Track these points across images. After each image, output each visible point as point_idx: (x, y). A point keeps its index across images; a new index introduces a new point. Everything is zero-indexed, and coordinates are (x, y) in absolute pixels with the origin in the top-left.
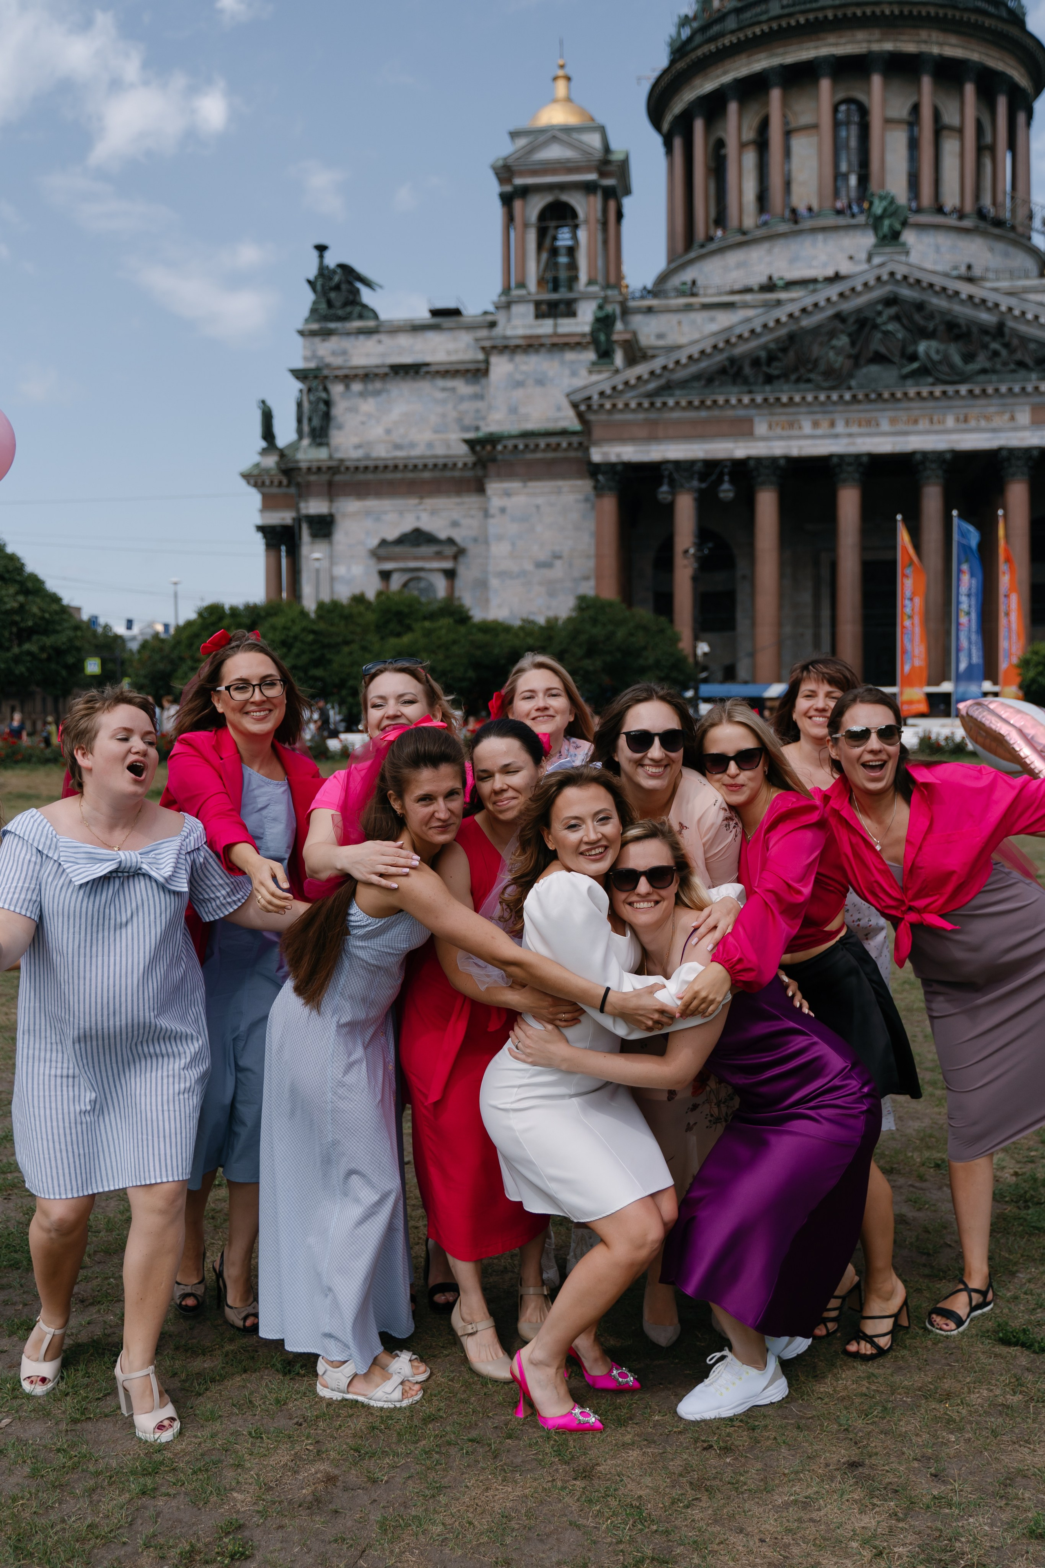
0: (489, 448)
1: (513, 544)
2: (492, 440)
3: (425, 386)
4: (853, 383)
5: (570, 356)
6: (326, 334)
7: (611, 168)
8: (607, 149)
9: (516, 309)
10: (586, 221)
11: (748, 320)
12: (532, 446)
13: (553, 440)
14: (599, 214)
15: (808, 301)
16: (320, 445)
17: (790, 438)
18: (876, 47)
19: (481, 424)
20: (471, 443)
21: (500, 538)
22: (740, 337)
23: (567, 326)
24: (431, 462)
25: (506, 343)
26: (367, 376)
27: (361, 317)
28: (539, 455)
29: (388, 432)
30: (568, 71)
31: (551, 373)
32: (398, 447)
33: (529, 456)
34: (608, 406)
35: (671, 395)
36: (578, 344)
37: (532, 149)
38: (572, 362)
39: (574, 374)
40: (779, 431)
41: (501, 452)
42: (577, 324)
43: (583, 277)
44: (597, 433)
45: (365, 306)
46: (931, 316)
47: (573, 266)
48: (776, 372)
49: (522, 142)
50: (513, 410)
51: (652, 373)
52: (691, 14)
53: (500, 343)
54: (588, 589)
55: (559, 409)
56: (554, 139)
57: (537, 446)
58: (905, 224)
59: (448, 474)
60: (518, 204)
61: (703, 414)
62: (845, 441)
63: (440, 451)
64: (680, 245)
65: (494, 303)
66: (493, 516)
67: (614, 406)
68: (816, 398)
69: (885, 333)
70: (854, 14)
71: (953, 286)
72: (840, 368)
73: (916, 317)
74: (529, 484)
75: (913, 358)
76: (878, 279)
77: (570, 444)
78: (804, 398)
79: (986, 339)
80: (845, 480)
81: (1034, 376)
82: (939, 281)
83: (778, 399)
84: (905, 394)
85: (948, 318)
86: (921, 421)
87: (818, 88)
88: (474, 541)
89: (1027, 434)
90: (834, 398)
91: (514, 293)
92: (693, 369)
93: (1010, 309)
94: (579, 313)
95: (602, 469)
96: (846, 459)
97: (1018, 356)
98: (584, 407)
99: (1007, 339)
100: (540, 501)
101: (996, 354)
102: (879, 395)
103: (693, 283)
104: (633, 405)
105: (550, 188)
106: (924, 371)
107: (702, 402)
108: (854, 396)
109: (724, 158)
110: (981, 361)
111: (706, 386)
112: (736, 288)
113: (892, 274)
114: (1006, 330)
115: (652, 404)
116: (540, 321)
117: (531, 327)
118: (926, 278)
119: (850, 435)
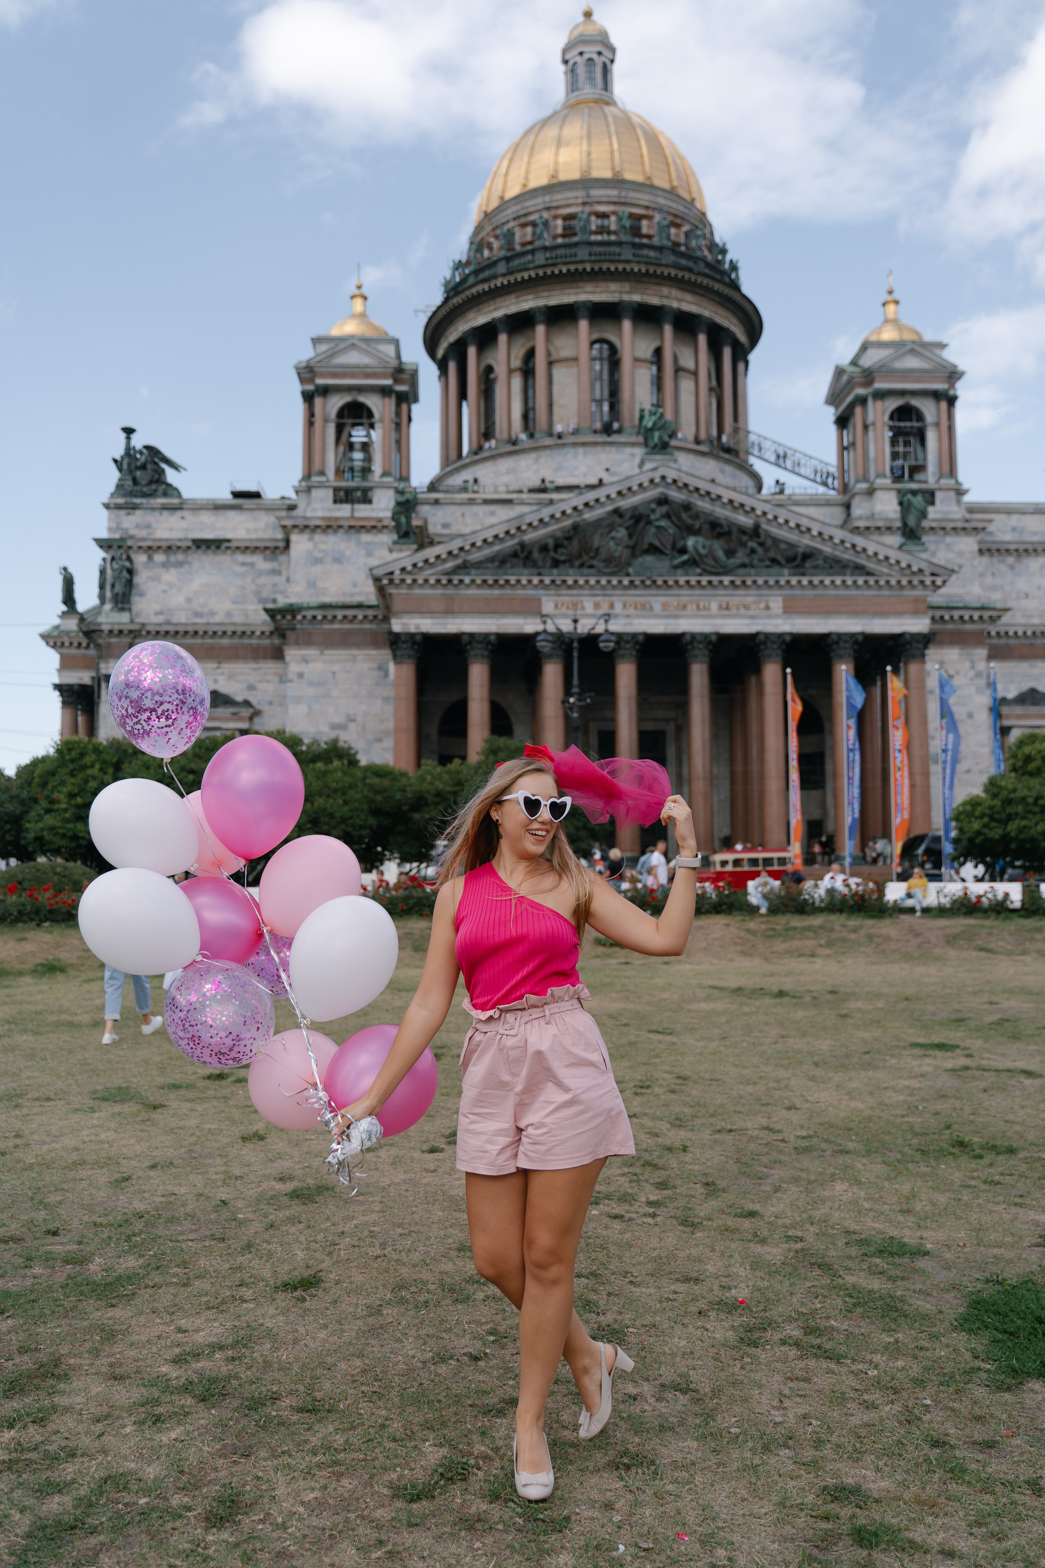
0: (289, 617)
1: (310, 709)
2: (292, 611)
3: (225, 559)
4: (631, 570)
5: (365, 537)
6: (131, 508)
7: (405, 376)
8: (400, 360)
9: (316, 493)
10: (382, 421)
11: (526, 515)
12: (329, 617)
13: (350, 613)
14: (393, 415)
16: (122, 610)
19: (280, 596)
20: (272, 613)
21: (297, 701)
22: (530, 524)
23: (362, 511)
24: (230, 629)
25: (306, 523)
26: (170, 548)
27: (165, 494)
28: (336, 626)
29: (189, 600)
30: (364, 291)
31: (348, 553)
32: (197, 614)
33: (327, 626)
34: (409, 581)
35: (468, 574)
36: (374, 527)
37: (332, 354)
38: (368, 543)
39: (369, 554)
40: (564, 610)
41: (301, 622)
42: (373, 510)
43: (378, 469)
44: (398, 606)
45: (168, 485)
46: (697, 517)
47: (368, 459)
48: (563, 558)
49: (323, 348)
50: (312, 584)
51: (450, 553)
52: (464, 259)
53: (300, 522)
55: (355, 585)
56: (353, 346)
57: (335, 617)
58: (672, 436)
59: (246, 641)
60: (318, 401)
61: (496, 592)
62: (623, 621)
63: (238, 619)
65: (294, 487)
66: (291, 681)
67: (415, 581)
68: (598, 582)
69: (659, 528)
70: (608, 269)
71: (715, 490)
72: (620, 557)
73: (684, 516)
74: (327, 652)
75: (683, 551)
76: (652, 481)
77: (365, 617)
78: (587, 582)
79: (745, 538)
80: (623, 656)
81: (786, 571)
82: (704, 486)
83: (564, 582)
84: (676, 582)
85: (712, 518)
86: (689, 607)
87: (577, 328)
88: (271, 703)
89: (780, 621)
90: (615, 581)
91: (315, 479)
92: (487, 552)
93: (765, 514)
94: (375, 500)
95: (403, 638)
96: (625, 638)
97: (772, 554)
98: (385, 582)
99: (762, 539)
100: (336, 668)
101: (753, 551)
102: (654, 582)
103: (476, 481)
104: (432, 581)
105: (349, 389)
106: (693, 563)
107: (496, 581)
108: (632, 582)
109: (494, 381)
110: (741, 557)
111: (499, 567)
112: (511, 488)
113: (663, 478)
114: (761, 531)
115: (450, 581)
116: (338, 506)
117: (330, 510)
118: (693, 483)
119: (628, 616)
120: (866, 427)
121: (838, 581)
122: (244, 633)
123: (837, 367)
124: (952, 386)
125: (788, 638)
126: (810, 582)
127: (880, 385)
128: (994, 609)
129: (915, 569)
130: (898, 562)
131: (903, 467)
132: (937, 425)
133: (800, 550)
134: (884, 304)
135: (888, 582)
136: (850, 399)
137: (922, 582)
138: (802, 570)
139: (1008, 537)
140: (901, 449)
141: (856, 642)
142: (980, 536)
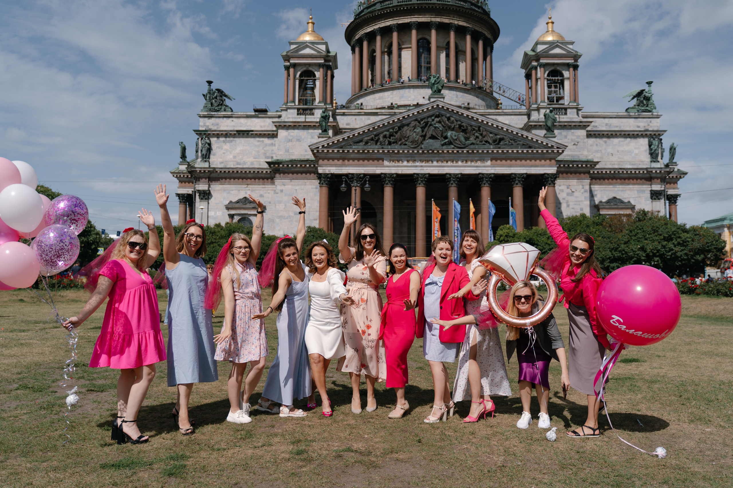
0: (276, 165)
1: (285, 205)
2: (278, 163)
3: (251, 140)
4: (423, 146)
5: (311, 131)
6: (210, 117)
7: (330, 58)
8: (328, 51)
9: (289, 111)
10: (319, 78)
11: (382, 120)
12: (294, 166)
13: (303, 164)
14: (324, 76)
15: (405, 115)
16: (206, 161)
17: (398, 166)
18: (433, 20)
19: (274, 156)
20: (269, 163)
21: (280, 202)
22: (379, 126)
23: (310, 118)
24: (252, 170)
25: (285, 124)
26: (227, 135)
27: (225, 110)
28: (298, 169)
29: (235, 157)
31: (303, 137)
32: (238, 163)
34: (326, 151)
35: (351, 148)
36: (314, 126)
37: (297, 50)
38: (312, 133)
39: (312, 137)
40: (393, 164)
41: (282, 167)
42: (314, 118)
43: (317, 100)
44: (321, 162)
45: (226, 106)
46: (453, 122)
47: (313, 95)
48: (393, 141)
49: (294, 46)
50: (287, 151)
51: (343, 139)
52: (363, 2)
53: (282, 124)
54: (316, 224)
55: (306, 151)
56: (307, 46)
57: (297, 165)
58: (443, 87)
59: (259, 175)
60: (291, 70)
61: (364, 156)
62: (420, 168)
63: (256, 166)
64: (357, 89)
65: (281, 108)
66: (277, 193)
67: (328, 151)
68: (408, 151)
69: (435, 127)
70: (425, 7)
71: (461, 111)
72: (418, 140)
73: (447, 122)
74: (293, 181)
75: (446, 138)
76: (433, 107)
77: (310, 165)
78: (403, 151)
79: (474, 132)
80: (420, 184)
81: (492, 147)
82: (456, 109)
83: (393, 151)
84: (443, 151)
85: (459, 123)
86: (449, 162)
87: (411, 33)
88: (270, 203)
89: (490, 168)
90: (416, 152)
91: (289, 104)
92: (360, 138)
93: (483, 121)
94: (315, 114)
95: (323, 176)
96: (420, 175)
97: (485, 139)
98: (315, 151)
99: (481, 133)
100: (297, 187)
101: (477, 137)
102: (433, 151)
103: (362, 104)
104: (336, 151)
105: (305, 64)
106: (450, 143)
107: (363, 151)
108: (423, 151)
109: (375, 56)
110: (472, 139)
111: (365, 145)
112: (379, 107)
113: (438, 105)
114: (481, 128)
115: (343, 151)
116: (299, 116)
117: (295, 118)
118: (451, 108)
119: (422, 166)
120: (537, 80)
121: (515, 151)
122: (258, 172)
123: (525, 52)
124: (576, 61)
125: (493, 175)
126: (503, 151)
127: (543, 61)
128: (593, 162)
129: (549, 145)
130: (542, 142)
131: (554, 98)
132: (569, 79)
133: (498, 137)
134: (547, 23)
135: (537, 151)
136: (530, 67)
137: (553, 151)
138: (499, 146)
139: (604, 128)
140: (553, 89)
141: (523, 178)
142: (589, 128)
